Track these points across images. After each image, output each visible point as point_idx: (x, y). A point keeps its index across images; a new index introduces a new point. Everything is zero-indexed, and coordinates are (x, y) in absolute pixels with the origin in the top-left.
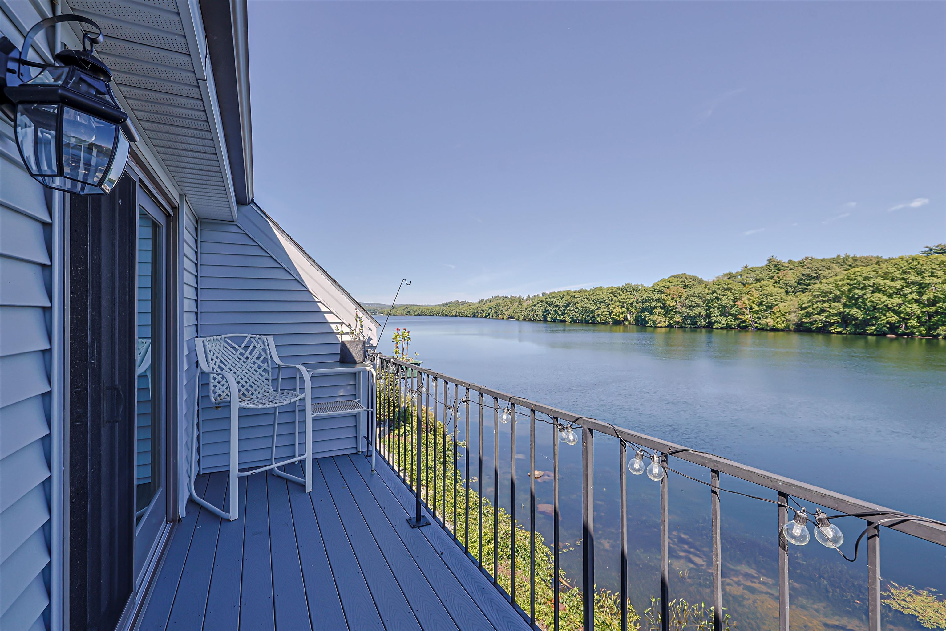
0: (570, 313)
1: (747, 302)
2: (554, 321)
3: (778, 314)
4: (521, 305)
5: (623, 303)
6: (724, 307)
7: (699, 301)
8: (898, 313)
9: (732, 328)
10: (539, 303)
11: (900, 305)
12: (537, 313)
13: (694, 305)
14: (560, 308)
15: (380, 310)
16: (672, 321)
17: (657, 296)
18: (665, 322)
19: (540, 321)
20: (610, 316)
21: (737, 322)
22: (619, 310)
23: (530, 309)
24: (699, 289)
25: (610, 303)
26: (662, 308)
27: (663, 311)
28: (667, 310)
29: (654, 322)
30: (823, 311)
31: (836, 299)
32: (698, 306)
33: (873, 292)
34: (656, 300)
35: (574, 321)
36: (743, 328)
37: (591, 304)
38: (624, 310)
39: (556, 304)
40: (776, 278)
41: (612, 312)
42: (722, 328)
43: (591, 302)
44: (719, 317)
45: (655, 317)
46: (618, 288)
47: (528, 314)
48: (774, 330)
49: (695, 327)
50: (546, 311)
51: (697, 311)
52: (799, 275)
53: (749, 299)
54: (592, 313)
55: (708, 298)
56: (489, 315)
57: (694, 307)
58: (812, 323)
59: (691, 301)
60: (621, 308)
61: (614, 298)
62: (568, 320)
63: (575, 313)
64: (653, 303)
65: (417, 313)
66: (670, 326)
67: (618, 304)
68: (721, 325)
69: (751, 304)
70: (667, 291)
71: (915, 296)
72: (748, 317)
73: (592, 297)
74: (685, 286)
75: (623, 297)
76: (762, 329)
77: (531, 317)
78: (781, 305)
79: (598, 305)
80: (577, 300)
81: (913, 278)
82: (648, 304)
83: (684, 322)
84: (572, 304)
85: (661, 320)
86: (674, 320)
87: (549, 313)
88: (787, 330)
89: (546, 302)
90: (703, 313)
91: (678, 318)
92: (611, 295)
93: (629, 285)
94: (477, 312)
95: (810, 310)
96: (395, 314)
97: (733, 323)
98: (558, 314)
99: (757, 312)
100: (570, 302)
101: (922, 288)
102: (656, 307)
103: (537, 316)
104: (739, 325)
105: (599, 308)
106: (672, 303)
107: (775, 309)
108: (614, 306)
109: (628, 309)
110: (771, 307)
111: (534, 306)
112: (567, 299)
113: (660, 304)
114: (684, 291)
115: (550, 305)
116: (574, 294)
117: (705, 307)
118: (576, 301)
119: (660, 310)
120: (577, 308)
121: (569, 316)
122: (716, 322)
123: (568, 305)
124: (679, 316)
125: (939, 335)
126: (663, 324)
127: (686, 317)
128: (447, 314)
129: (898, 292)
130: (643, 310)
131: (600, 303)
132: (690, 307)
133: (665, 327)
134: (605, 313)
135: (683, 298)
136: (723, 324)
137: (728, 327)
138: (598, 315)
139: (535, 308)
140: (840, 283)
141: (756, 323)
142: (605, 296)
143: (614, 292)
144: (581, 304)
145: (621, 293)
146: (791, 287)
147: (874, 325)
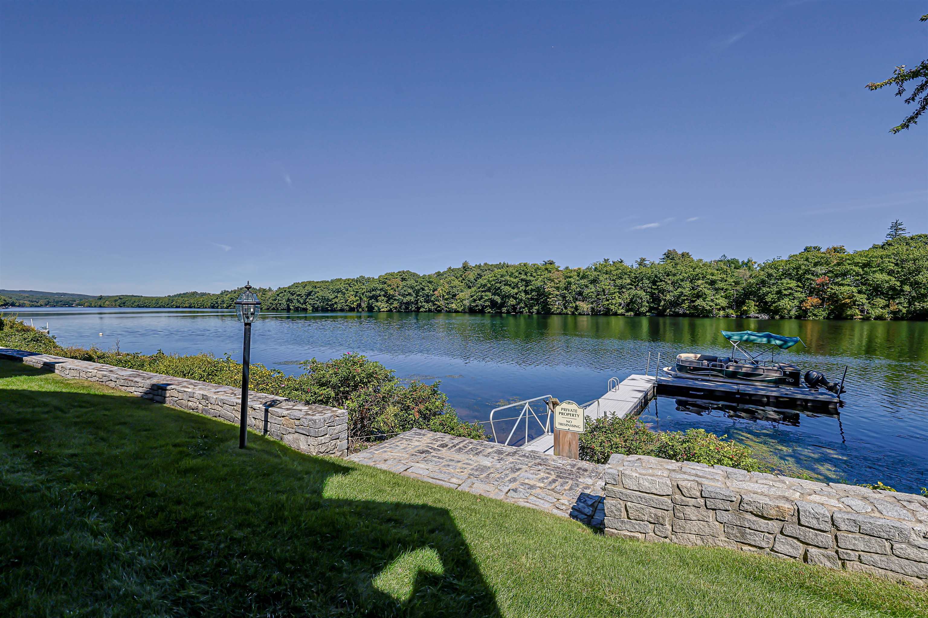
0: (311, 302)
1: (441, 292)
2: (297, 309)
3: (459, 301)
4: (264, 294)
5: (357, 292)
6: (428, 296)
7: (410, 291)
8: (516, 298)
9: (432, 312)
10: (282, 292)
11: (516, 294)
12: (280, 302)
13: (406, 293)
14: (301, 297)
15: (77, 302)
16: (391, 307)
17: (381, 286)
18: (386, 307)
19: (284, 309)
20: (346, 303)
21: (435, 306)
22: (353, 298)
23: (273, 298)
24: (411, 282)
25: (346, 292)
26: (384, 296)
27: (386, 299)
28: (389, 298)
29: (379, 308)
30: (482, 298)
31: (489, 290)
32: (410, 294)
33: (505, 285)
34: (380, 290)
35: (315, 309)
36: (439, 311)
37: (329, 293)
38: (357, 298)
39: (298, 293)
40: (463, 276)
41: (347, 301)
42: (425, 312)
43: (329, 291)
44: (423, 303)
45: (379, 304)
46: (353, 280)
47: (271, 303)
48: (456, 312)
49: (408, 311)
50: (289, 300)
51: (408, 298)
52: (476, 274)
53: (442, 290)
54: (330, 301)
55: (416, 288)
56: (230, 306)
57: (407, 295)
58: (477, 306)
59: (405, 291)
60: (355, 297)
61: (349, 288)
62: (310, 308)
63: (316, 302)
64: (378, 292)
65: (136, 304)
66: (390, 311)
67: (352, 293)
68: (424, 309)
69: (444, 293)
70: (389, 282)
71: (523, 288)
72: (441, 303)
73: (331, 287)
74: (402, 278)
75: (357, 287)
76: (449, 312)
77: (274, 306)
78: (461, 294)
79: (336, 294)
80: (318, 289)
81: (523, 277)
82: (374, 292)
83: (400, 307)
84: (313, 293)
85: (383, 305)
86: (393, 306)
87: (292, 302)
88: (464, 312)
89: (289, 292)
90: (413, 300)
91: (396, 304)
92: (348, 285)
93: (362, 277)
94: (217, 303)
95: (475, 297)
96: (102, 305)
97: (433, 308)
98: (300, 303)
99: (446, 299)
100: (311, 292)
101: (528, 283)
102: (380, 296)
103: (280, 305)
104: (436, 310)
105: (337, 297)
106: (392, 292)
107: (457, 297)
108: (349, 295)
109: (361, 298)
110: (455, 296)
111: (278, 295)
112: (309, 288)
113: (383, 293)
114: (401, 283)
115: (293, 295)
116: (316, 284)
117: (415, 296)
118: (316, 290)
119: (383, 298)
120: (318, 297)
121: (310, 304)
122: (421, 306)
123: (309, 294)
124: (397, 302)
125: (533, 312)
126: (386, 309)
127: (401, 303)
128: (178, 305)
129: (516, 286)
130: (371, 298)
131: (338, 292)
132: (404, 295)
133: (387, 311)
134: (341, 301)
135: (400, 288)
136: (426, 309)
137: (430, 311)
138: (336, 303)
139: (278, 298)
140: (491, 279)
141: (446, 307)
142: (342, 286)
143: (349, 283)
144: (321, 293)
145: (356, 284)
146: (471, 283)
147: (506, 307)
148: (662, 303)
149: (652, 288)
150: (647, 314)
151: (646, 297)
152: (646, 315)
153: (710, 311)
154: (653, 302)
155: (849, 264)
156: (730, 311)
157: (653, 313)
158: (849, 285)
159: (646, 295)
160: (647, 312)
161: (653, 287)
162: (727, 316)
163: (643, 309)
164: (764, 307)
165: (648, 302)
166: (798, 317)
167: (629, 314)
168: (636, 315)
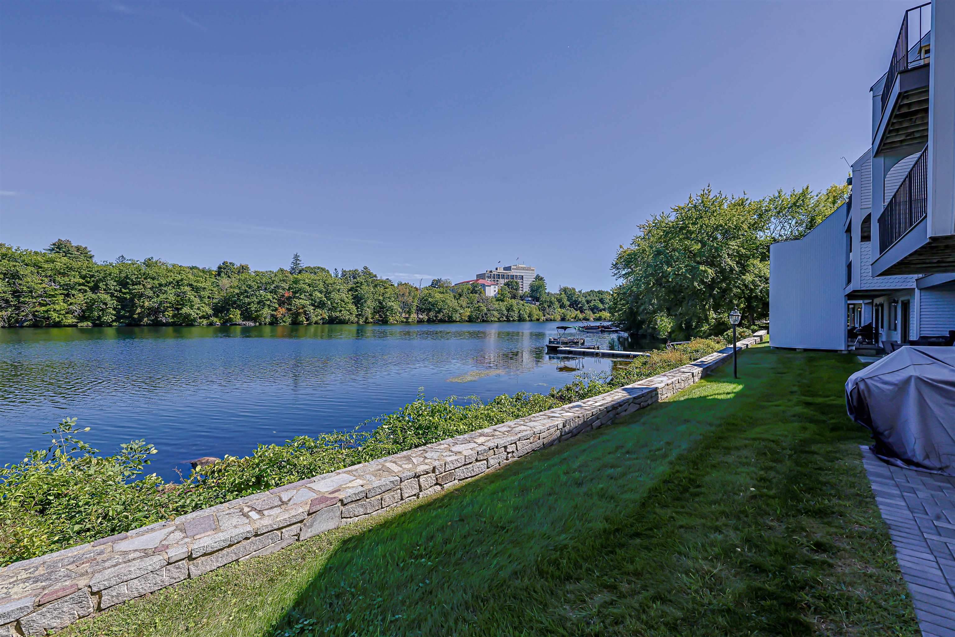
148: (139, 310)
149: (120, 291)
150: (114, 324)
151: (112, 303)
152: (111, 326)
153: (194, 320)
154: (123, 308)
155: (303, 284)
156: (215, 319)
157: (121, 323)
158: (303, 299)
159: (112, 300)
160: (113, 321)
161: (123, 290)
162: (211, 324)
163: (107, 318)
164: (247, 315)
165: (114, 309)
166: (271, 324)
167: (85, 324)
168: (95, 325)
